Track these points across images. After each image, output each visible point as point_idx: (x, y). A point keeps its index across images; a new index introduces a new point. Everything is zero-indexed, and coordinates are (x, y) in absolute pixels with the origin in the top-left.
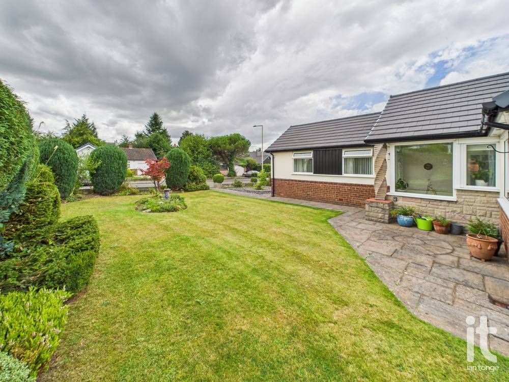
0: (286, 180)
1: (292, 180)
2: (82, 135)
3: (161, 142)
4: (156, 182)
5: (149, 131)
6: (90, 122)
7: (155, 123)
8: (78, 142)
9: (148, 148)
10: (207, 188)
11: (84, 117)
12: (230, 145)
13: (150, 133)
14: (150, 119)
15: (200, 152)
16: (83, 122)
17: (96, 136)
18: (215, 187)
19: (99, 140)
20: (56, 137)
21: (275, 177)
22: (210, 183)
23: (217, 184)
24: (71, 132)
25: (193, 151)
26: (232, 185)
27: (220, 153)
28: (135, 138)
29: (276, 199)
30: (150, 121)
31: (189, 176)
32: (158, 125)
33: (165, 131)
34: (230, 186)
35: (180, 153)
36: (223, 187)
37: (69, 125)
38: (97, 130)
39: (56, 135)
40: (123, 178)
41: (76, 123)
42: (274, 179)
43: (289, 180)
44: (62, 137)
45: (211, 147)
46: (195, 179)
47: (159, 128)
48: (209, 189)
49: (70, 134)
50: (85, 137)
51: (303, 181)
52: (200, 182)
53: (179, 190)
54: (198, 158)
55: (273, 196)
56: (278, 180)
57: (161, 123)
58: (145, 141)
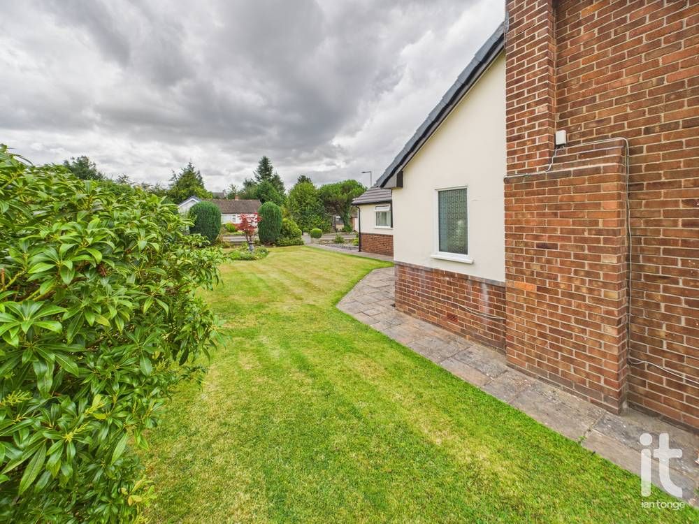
0: (370, 234)
1: (375, 235)
2: (188, 186)
3: (270, 192)
4: (249, 237)
5: (258, 178)
6: (195, 170)
7: (265, 168)
8: (184, 194)
9: (255, 199)
10: (301, 244)
11: (190, 166)
12: (343, 194)
13: (259, 180)
14: (259, 164)
15: (307, 204)
16: (190, 171)
17: (202, 187)
18: (312, 242)
19: (205, 191)
20: (164, 190)
21: (362, 231)
22: (306, 238)
23: (314, 239)
24: (178, 183)
25: (300, 203)
26: (333, 240)
27: (334, 204)
28: (243, 187)
29: (362, 254)
30: (259, 166)
31: (282, 231)
32: (268, 171)
33: (276, 177)
34: (330, 242)
35: (272, 207)
36: (321, 243)
37: (175, 176)
38: (203, 180)
39: (164, 187)
40: (217, 232)
41: (182, 172)
42: (360, 233)
43: (372, 235)
44: (169, 189)
45: (321, 197)
46: (288, 233)
47: (270, 175)
48: (303, 244)
49: (177, 186)
50: (191, 188)
51: (384, 236)
52: (294, 237)
53: (271, 244)
54: (305, 210)
55: (360, 251)
56: (364, 234)
57: (272, 168)
58: (252, 190)
